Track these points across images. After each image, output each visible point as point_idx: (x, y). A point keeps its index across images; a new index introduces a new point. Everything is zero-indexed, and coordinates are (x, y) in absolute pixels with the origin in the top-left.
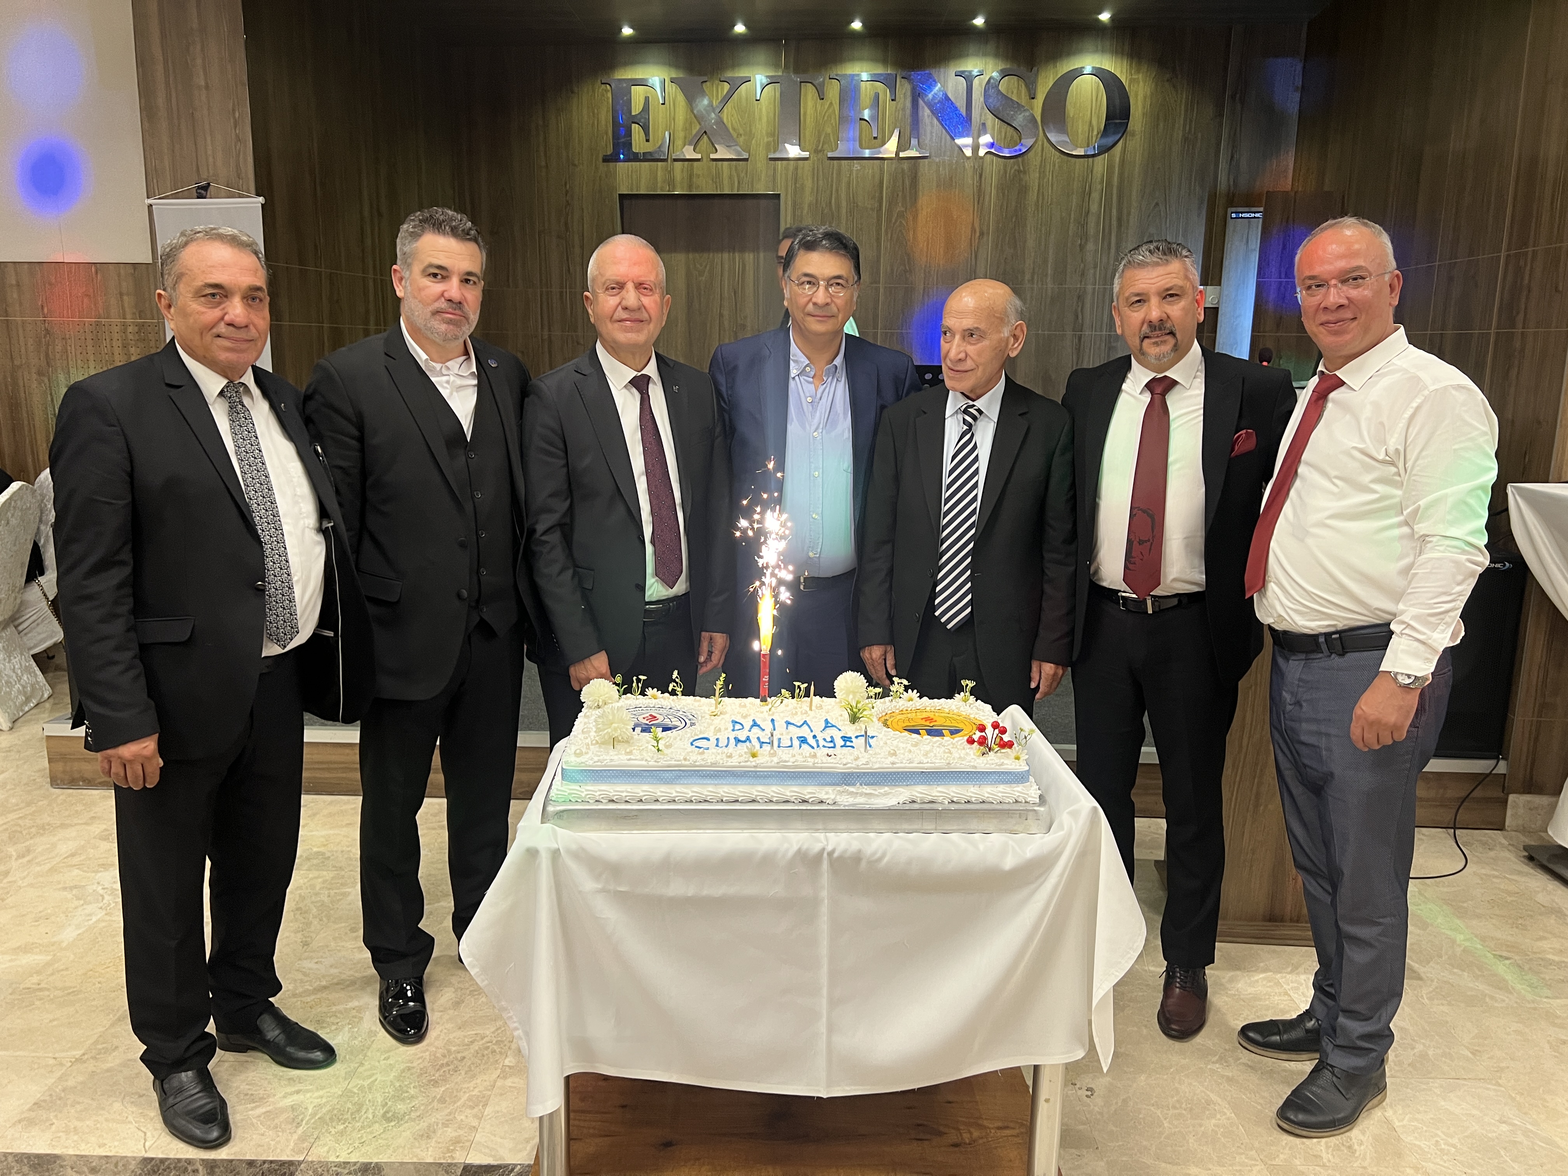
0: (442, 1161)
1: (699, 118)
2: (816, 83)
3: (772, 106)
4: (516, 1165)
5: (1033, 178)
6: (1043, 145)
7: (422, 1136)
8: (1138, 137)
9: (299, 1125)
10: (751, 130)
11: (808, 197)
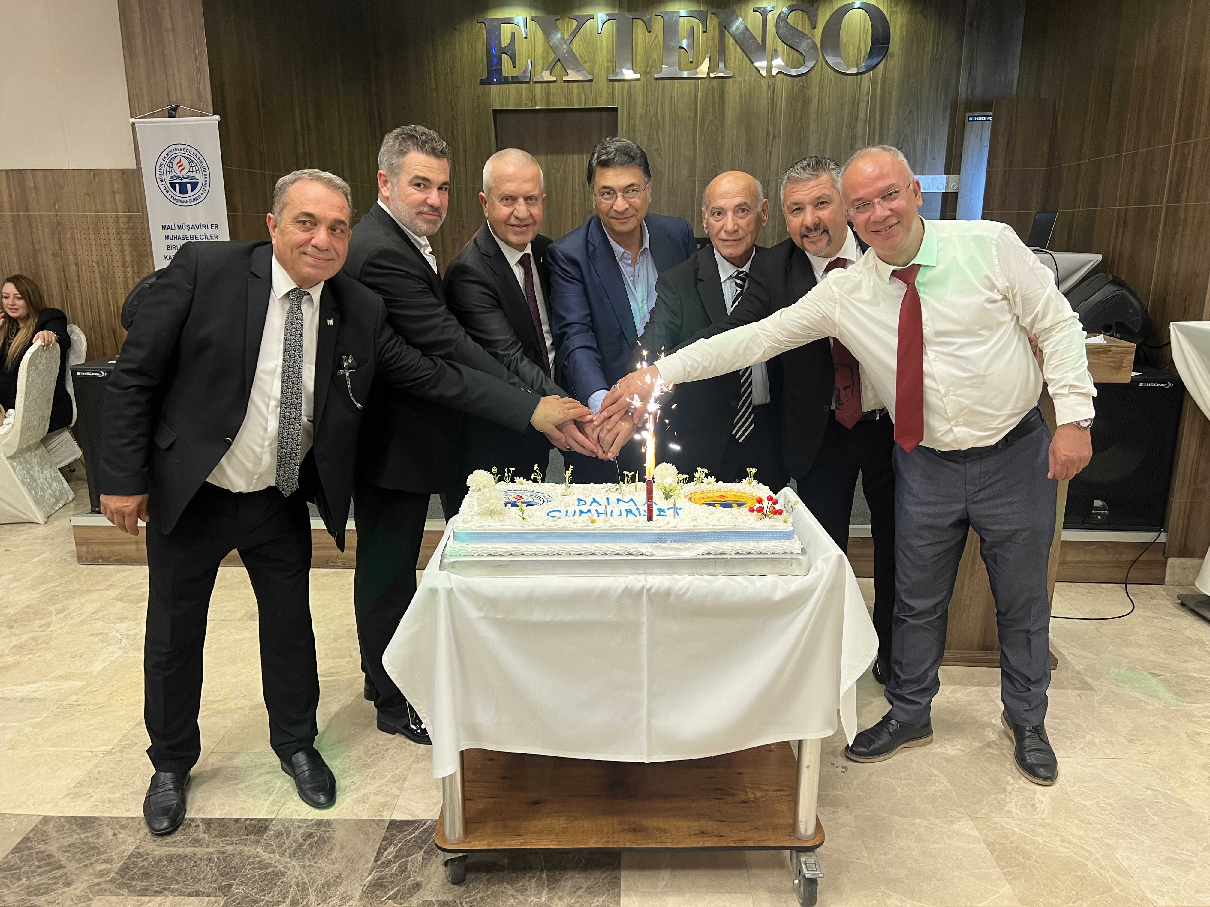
0: (374, 818)
1: (554, 49)
2: (645, 19)
3: (610, 38)
4: (427, 820)
5: (814, 92)
6: (822, 66)
7: (359, 801)
8: (896, 58)
9: (271, 794)
10: (594, 58)
11: (639, 110)
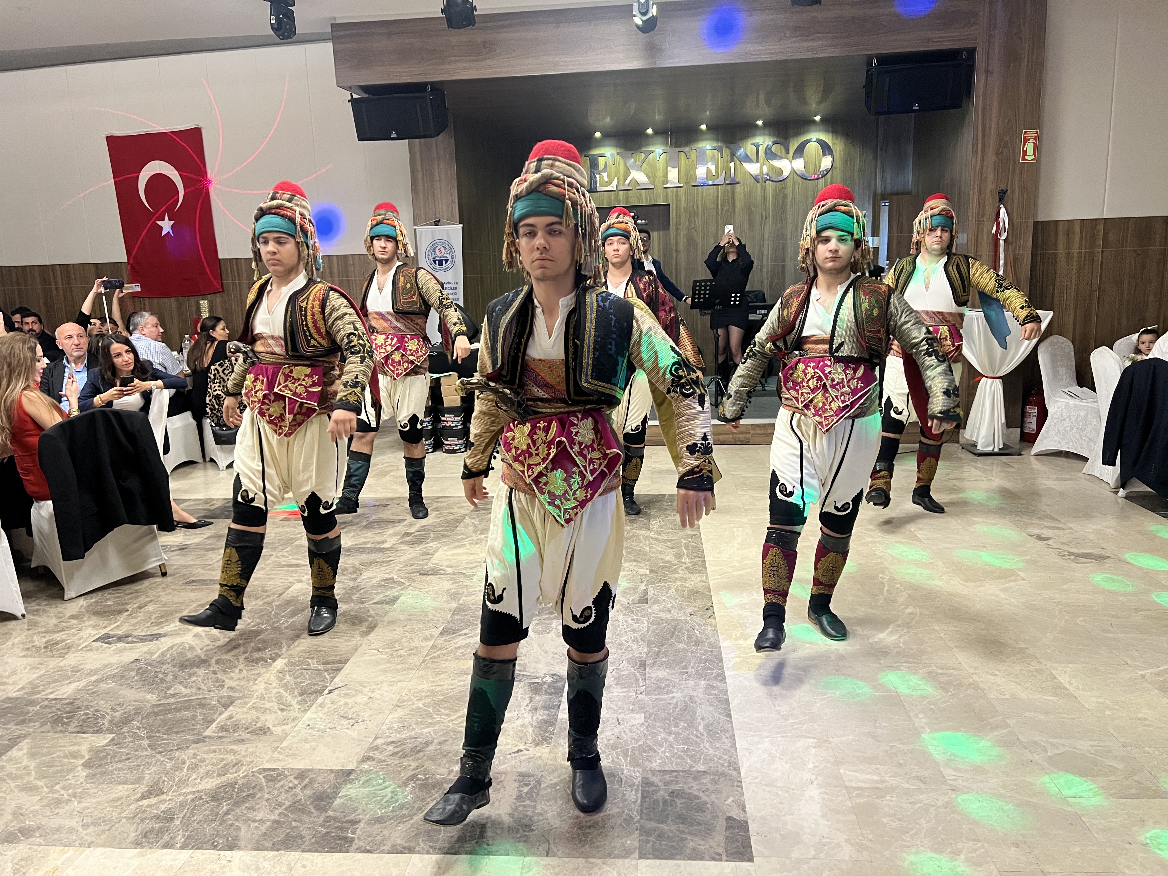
2: (685, 152)
3: (665, 163)
5: (789, 191)
6: (793, 175)
8: (838, 169)
10: (655, 175)
11: (683, 205)
